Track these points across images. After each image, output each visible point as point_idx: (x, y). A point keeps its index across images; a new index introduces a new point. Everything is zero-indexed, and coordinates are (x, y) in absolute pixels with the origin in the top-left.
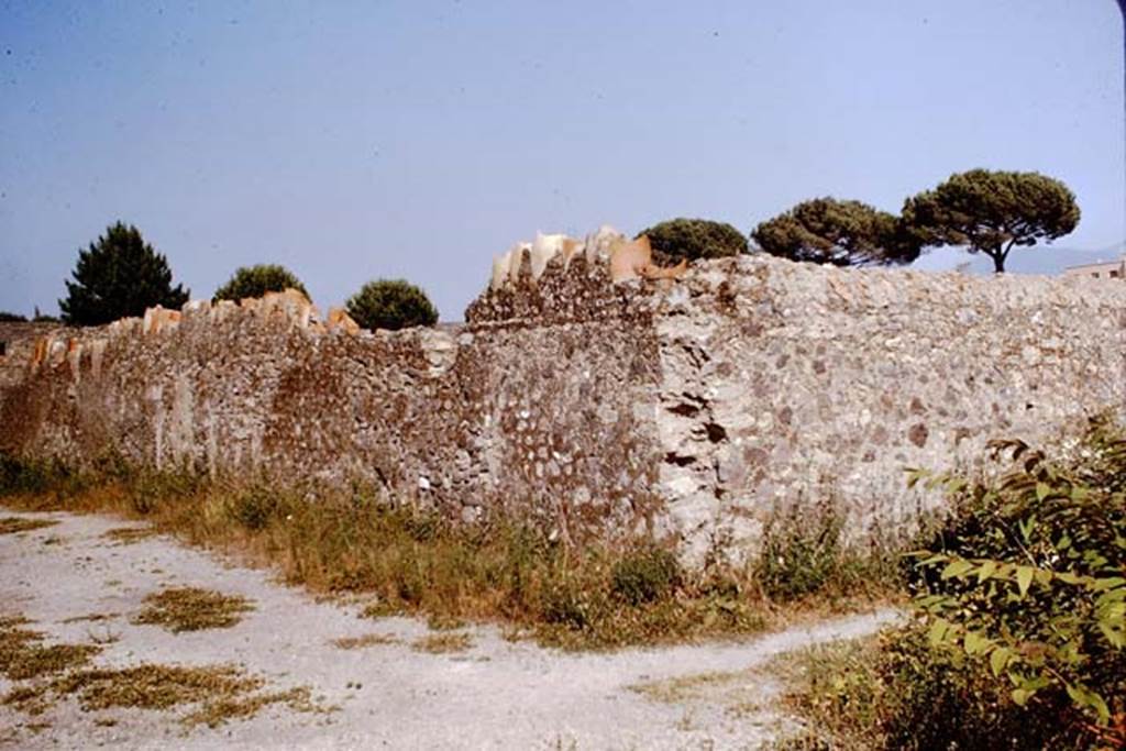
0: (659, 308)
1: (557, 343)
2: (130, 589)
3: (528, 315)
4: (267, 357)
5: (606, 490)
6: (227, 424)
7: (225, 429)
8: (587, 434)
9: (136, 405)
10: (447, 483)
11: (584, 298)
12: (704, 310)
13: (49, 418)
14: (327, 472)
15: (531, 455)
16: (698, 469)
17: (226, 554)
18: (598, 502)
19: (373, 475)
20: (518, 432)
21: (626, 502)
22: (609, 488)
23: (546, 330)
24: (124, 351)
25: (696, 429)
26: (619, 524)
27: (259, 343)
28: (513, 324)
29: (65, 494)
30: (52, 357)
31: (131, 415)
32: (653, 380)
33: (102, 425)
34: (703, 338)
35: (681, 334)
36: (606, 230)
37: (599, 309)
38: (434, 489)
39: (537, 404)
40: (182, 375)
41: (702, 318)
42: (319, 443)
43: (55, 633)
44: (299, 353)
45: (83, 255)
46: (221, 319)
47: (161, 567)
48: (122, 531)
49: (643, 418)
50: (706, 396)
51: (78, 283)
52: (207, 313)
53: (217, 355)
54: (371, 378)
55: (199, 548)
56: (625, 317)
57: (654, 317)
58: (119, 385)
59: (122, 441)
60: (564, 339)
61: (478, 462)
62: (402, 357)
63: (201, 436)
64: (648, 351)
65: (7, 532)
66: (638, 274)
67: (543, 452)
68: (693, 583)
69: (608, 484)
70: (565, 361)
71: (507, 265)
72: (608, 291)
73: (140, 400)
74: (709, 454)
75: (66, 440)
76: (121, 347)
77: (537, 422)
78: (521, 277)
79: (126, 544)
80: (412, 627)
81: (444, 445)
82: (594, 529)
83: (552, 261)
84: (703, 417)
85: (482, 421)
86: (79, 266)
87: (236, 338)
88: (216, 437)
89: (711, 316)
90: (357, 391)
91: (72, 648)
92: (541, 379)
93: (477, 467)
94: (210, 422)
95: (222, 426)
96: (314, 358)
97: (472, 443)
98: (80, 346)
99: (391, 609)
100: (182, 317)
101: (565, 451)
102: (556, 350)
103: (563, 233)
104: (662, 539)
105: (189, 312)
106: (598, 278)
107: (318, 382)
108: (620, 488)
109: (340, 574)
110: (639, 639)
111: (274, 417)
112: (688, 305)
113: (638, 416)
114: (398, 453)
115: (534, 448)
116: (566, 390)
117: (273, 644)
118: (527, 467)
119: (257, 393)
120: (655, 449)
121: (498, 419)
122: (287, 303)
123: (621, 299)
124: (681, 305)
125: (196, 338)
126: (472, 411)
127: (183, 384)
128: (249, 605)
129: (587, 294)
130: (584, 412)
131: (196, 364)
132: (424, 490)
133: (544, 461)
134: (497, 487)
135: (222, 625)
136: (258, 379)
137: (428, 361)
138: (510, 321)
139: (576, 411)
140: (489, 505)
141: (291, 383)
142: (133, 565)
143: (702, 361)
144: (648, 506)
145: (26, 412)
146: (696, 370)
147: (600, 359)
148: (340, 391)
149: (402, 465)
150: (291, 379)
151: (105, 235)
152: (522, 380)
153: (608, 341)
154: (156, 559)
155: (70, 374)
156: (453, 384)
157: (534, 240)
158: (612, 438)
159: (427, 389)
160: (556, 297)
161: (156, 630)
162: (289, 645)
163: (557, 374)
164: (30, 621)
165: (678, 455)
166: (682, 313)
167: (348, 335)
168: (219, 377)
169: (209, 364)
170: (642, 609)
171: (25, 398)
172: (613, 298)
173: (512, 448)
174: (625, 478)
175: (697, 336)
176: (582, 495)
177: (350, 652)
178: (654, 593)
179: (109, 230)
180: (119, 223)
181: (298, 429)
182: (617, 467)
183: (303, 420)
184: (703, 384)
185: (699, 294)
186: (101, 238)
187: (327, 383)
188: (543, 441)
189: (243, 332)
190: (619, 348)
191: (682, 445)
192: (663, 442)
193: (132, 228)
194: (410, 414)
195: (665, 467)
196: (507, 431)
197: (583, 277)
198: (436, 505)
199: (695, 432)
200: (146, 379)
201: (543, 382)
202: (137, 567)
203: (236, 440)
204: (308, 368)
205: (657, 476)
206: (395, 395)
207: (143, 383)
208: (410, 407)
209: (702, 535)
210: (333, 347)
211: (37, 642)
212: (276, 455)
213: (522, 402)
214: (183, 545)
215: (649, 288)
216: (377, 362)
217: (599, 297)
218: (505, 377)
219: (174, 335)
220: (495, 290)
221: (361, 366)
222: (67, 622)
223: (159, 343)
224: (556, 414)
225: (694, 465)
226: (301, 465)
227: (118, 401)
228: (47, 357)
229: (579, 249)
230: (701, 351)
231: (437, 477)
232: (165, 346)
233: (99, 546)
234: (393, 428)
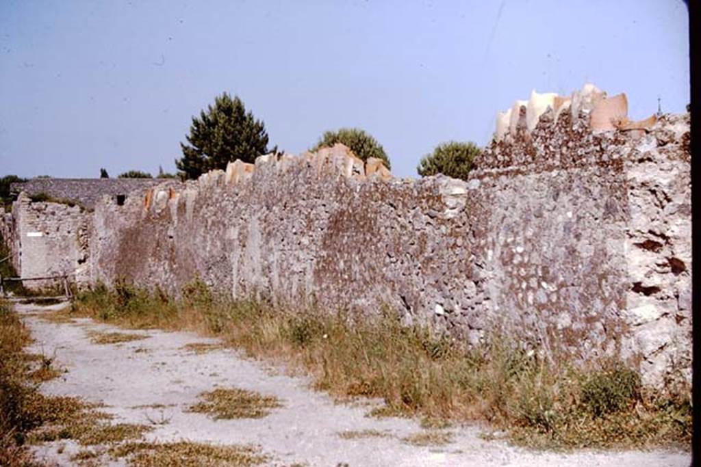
0: (629, 155)
1: (546, 186)
2: (189, 387)
3: (524, 163)
4: (319, 202)
5: (583, 315)
6: (287, 260)
7: (285, 263)
8: (569, 266)
9: (218, 244)
10: (457, 309)
11: (568, 148)
12: (669, 157)
13: (154, 255)
14: (364, 300)
15: (524, 285)
16: (662, 299)
17: (273, 365)
18: (577, 326)
19: (399, 302)
20: (514, 265)
21: (599, 326)
22: (585, 313)
23: (538, 176)
24: (210, 198)
25: (660, 262)
26: (594, 346)
27: (314, 190)
28: (512, 171)
29: (161, 316)
30: (157, 204)
31: (214, 252)
32: (623, 219)
33: (193, 260)
34: (665, 182)
35: (647, 178)
36: (589, 88)
37: (580, 157)
38: (447, 315)
39: (530, 240)
40: (254, 218)
41: (667, 164)
42: (358, 276)
43: (122, 415)
44: (344, 198)
45: (196, 123)
46: (284, 170)
47: (218, 372)
48: (197, 345)
49: (614, 252)
50: (668, 234)
51: (191, 146)
52: (274, 165)
53: (280, 200)
54: (399, 219)
55: (252, 359)
56: (602, 164)
57: (625, 164)
58: (206, 227)
59: (207, 274)
60: (552, 184)
61: (483, 291)
62: (424, 200)
63: (267, 270)
64: (619, 194)
65: (108, 342)
66: (615, 126)
67: (533, 282)
68: (652, 398)
69: (585, 310)
70: (553, 203)
71: (507, 120)
72: (588, 141)
73: (221, 239)
74: (672, 284)
75: (166, 273)
76: (208, 195)
77: (530, 256)
78: (518, 130)
79: (197, 354)
80: (408, 425)
81: (456, 277)
82: (573, 350)
83: (544, 115)
84: (666, 252)
85: (485, 255)
86: (193, 130)
87: (295, 186)
88: (279, 270)
89: (674, 162)
90: (389, 230)
91: (133, 426)
92: (533, 218)
93: (481, 295)
94: (274, 258)
95: (283, 261)
96: (356, 202)
97: (477, 274)
98: (178, 195)
99: (394, 411)
100: (255, 169)
101: (551, 281)
102: (545, 193)
103: (555, 92)
104: (628, 359)
105: (260, 165)
106: (580, 130)
107: (358, 223)
108: (594, 314)
109: (358, 382)
110: (596, 442)
111: (324, 253)
112: (655, 154)
113: (611, 250)
114: (419, 283)
115: (527, 278)
116: (553, 227)
117: (289, 432)
118: (520, 295)
119: (311, 233)
120: (624, 280)
121: (498, 253)
122: (336, 156)
123: (598, 148)
124: (649, 153)
125: (265, 187)
126: (477, 247)
127: (255, 226)
128: (279, 403)
129: (571, 144)
130: (567, 248)
131: (265, 208)
132: (439, 315)
133: (534, 290)
134: (497, 312)
135: (252, 416)
136: (312, 221)
137: (445, 204)
138: (510, 168)
139: (561, 247)
140: (491, 328)
141: (337, 223)
142: (196, 370)
143: (665, 202)
144: (616, 330)
145: (137, 250)
146: (660, 210)
147: (581, 200)
148: (375, 230)
149: (422, 293)
150: (336, 222)
151: (214, 105)
152: (518, 219)
153: (587, 185)
154: (216, 366)
155: (170, 218)
156: (464, 224)
157: (529, 98)
158: (589, 270)
159: (443, 228)
160: (547, 147)
161: (201, 418)
162: (302, 433)
163: (546, 214)
164: (107, 406)
165: (643, 285)
166: (649, 160)
167: (382, 182)
168: (282, 219)
169: (274, 208)
170: (604, 419)
171: (136, 238)
172: (592, 148)
173: (509, 279)
174: (598, 305)
175: (661, 180)
176: (564, 320)
177: (350, 441)
178: (616, 406)
179: (216, 100)
180: (225, 93)
181: (342, 263)
182: (592, 296)
183: (346, 255)
184: (666, 222)
185: (665, 143)
186: (210, 108)
187: (365, 223)
188: (534, 272)
189: (301, 181)
190: (596, 191)
191: (648, 275)
192: (630, 273)
193: (236, 98)
194: (430, 249)
195: (631, 296)
196: (505, 264)
197: (568, 129)
198: (448, 329)
199: (659, 265)
200: (226, 222)
201: (535, 221)
202: (199, 371)
203: (293, 273)
204: (351, 211)
205: (625, 304)
206: (418, 233)
207: (224, 225)
208: (430, 244)
209: (663, 356)
210: (371, 193)
211: (107, 421)
212: (324, 286)
213: (518, 238)
214: (241, 357)
215: (622, 138)
216: (404, 205)
217: (581, 146)
218: (504, 217)
219: (248, 184)
220: (498, 142)
221: (392, 209)
222: (134, 408)
223: (237, 191)
224: (545, 249)
225: (659, 294)
226: (343, 294)
227: (205, 240)
228: (154, 204)
229: (566, 105)
230: (664, 193)
231: (450, 304)
232: (242, 193)
233: (176, 355)
234: (416, 262)
